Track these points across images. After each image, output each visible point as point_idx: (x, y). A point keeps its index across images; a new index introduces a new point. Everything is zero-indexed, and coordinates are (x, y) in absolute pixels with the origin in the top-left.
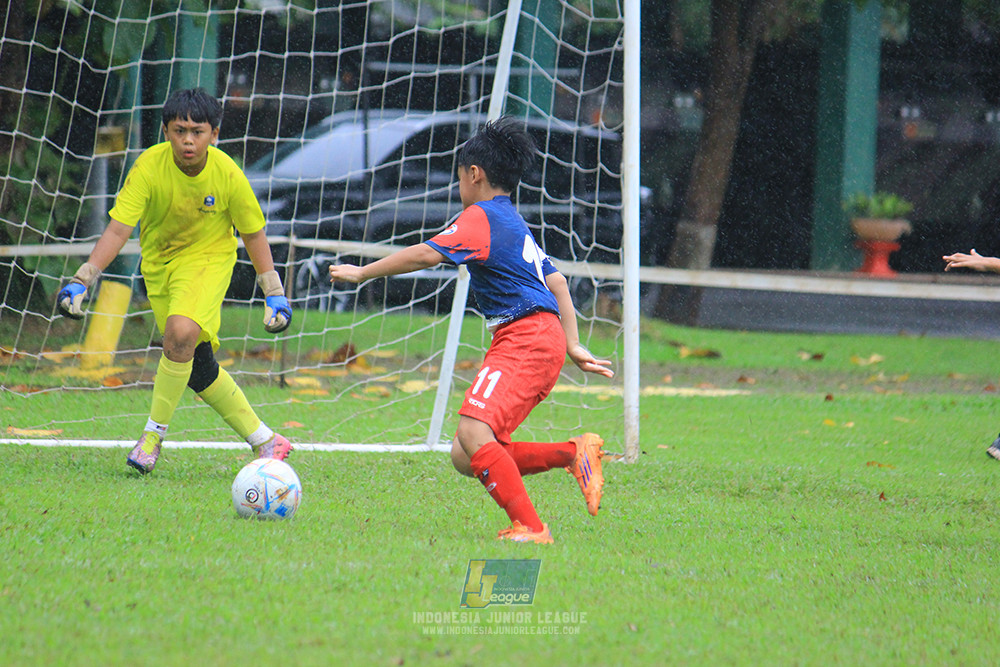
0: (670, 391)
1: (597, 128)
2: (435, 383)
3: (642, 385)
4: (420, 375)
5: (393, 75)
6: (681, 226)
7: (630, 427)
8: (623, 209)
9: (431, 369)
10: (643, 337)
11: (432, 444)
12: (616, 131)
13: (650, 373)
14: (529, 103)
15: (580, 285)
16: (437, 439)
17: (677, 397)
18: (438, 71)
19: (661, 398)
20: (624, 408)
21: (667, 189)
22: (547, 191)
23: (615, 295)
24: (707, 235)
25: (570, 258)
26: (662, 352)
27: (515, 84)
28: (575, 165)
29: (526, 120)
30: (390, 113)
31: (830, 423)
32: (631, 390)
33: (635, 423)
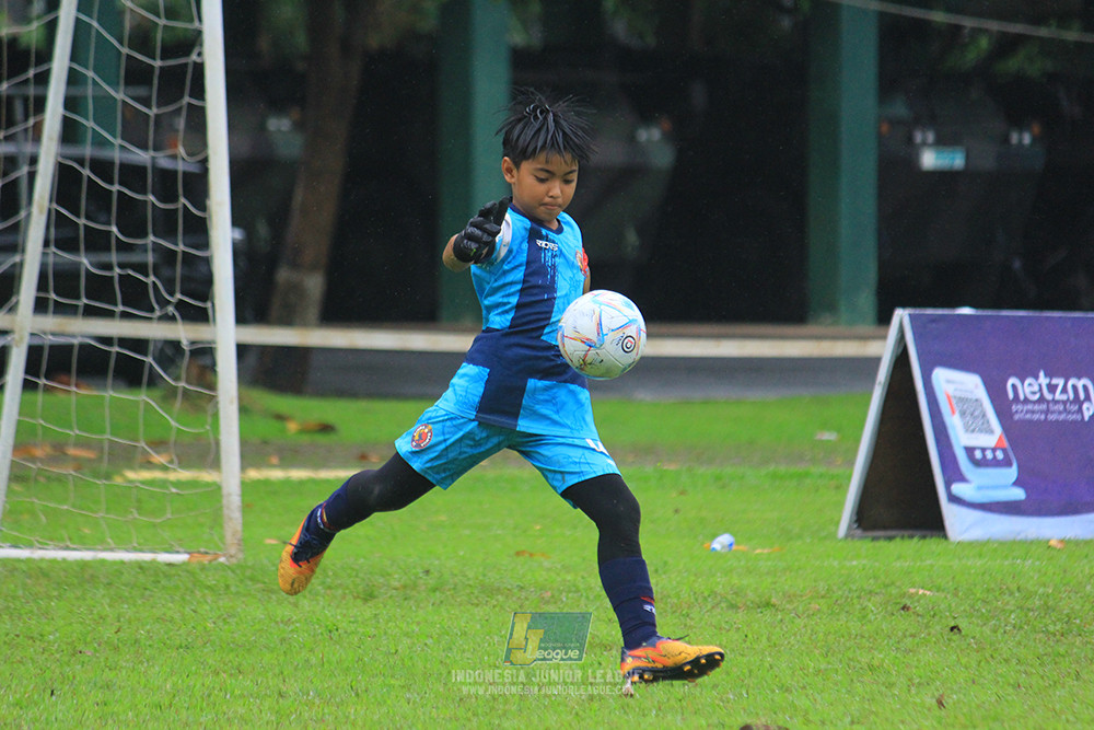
0: (277, 474)
1: (174, 157)
3: (243, 468)
6: (283, 275)
7: (231, 519)
8: (211, 256)
10: (243, 410)
12: (200, 161)
13: (252, 453)
14: (90, 124)
15: (162, 350)
17: (287, 482)
19: (266, 483)
20: (221, 496)
21: (263, 230)
22: (119, 230)
23: (206, 361)
24: (314, 284)
26: (266, 428)
27: (71, 103)
28: (151, 198)
29: (88, 151)
32: (230, 474)
33: (237, 515)
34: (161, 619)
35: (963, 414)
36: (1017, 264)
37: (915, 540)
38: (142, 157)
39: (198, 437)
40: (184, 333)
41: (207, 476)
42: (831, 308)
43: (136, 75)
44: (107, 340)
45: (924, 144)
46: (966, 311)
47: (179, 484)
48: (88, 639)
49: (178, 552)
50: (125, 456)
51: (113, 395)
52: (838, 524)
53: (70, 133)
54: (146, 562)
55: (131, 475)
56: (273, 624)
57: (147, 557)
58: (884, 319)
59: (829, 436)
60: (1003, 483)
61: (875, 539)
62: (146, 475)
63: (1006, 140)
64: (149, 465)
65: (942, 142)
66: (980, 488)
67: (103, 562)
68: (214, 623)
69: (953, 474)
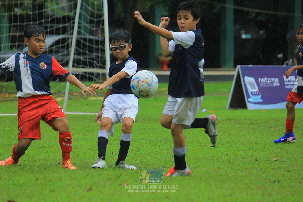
1: (98, 37)
2: (63, 98)
4: (60, 96)
5: (51, 27)
8: (106, 56)
9: (62, 95)
12: (103, 38)
14: (83, 31)
15: (96, 75)
18: (61, 26)
25: (94, 68)
27: (79, 27)
29: (82, 36)
31: (156, 104)
35: (250, 85)
36: (261, 56)
37: (242, 109)
38: (92, 37)
40: (100, 71)
42: (225, 65)
43: (91, 22)
44: (86, 73)
45: (243, 33)
46: (251, 65)
52: (226, 106)
53: (79, 33)
55: (91, 98)
58: (235, 67)
59: (225, 90)
60: (258, 99)
61: (234, 109)
62: (93, 98)
63: (258, 32)
65: (246, 33)
66: (254, 99)
67: (86, 115)
69: (249, 97)
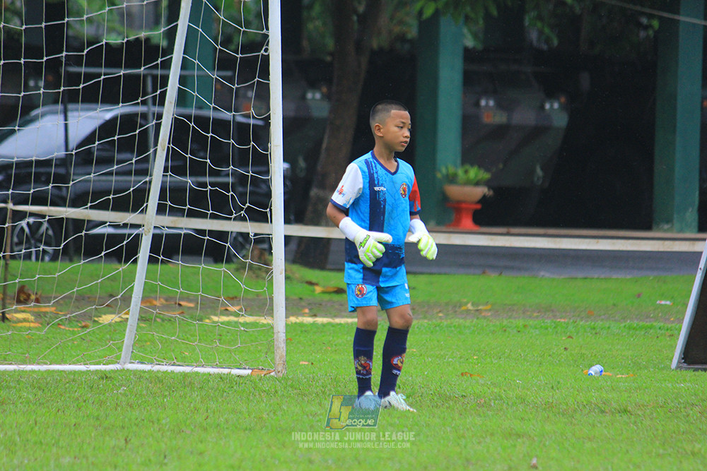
0: (307, 320)
1: (248, 116)
3: (287, 317)
4: (111, 308)
5: (89, 78)
6: (314, 192)
7: (279, 348)
8: (271, 179)
10: (288, 278)
11: (125, 363)
12: (265, 119)
13: (293, 306)
14: (195, 94)
15: (235, 238)
16: (128, 360)
17: (314, 324)
18: (123, 73)
19: (301, 325)
20: (273, 333)
21: (302, 163)
22: (212, 162)
23: (265, 246)
26: (301, 290)
27: (183, 80)
28: (233, 142)
29: (193, 111)
30: (86, 106)
32: (279, 319)
33: (282, 345)
34: (234, 411)
38: (227, 115)
39: (258, 295)
40: (251, 228)
41: (263, 320)
42: (668, 219)
44: (202, 232)
47: (246, 324)
48: (187, 424)
49: (245, 368)
50: (210, 306)
51: (204, 267)
52: (671, 359)
53: (182, 98)
54: (224, 374)
55: (215, 319)
56: (306, 416)
57: (226, 371)
58: (702, 228)
61: (695, 370)
62: (225, 319)
64: (226, 312)
67: (197, 373)
68: (268, 414)
